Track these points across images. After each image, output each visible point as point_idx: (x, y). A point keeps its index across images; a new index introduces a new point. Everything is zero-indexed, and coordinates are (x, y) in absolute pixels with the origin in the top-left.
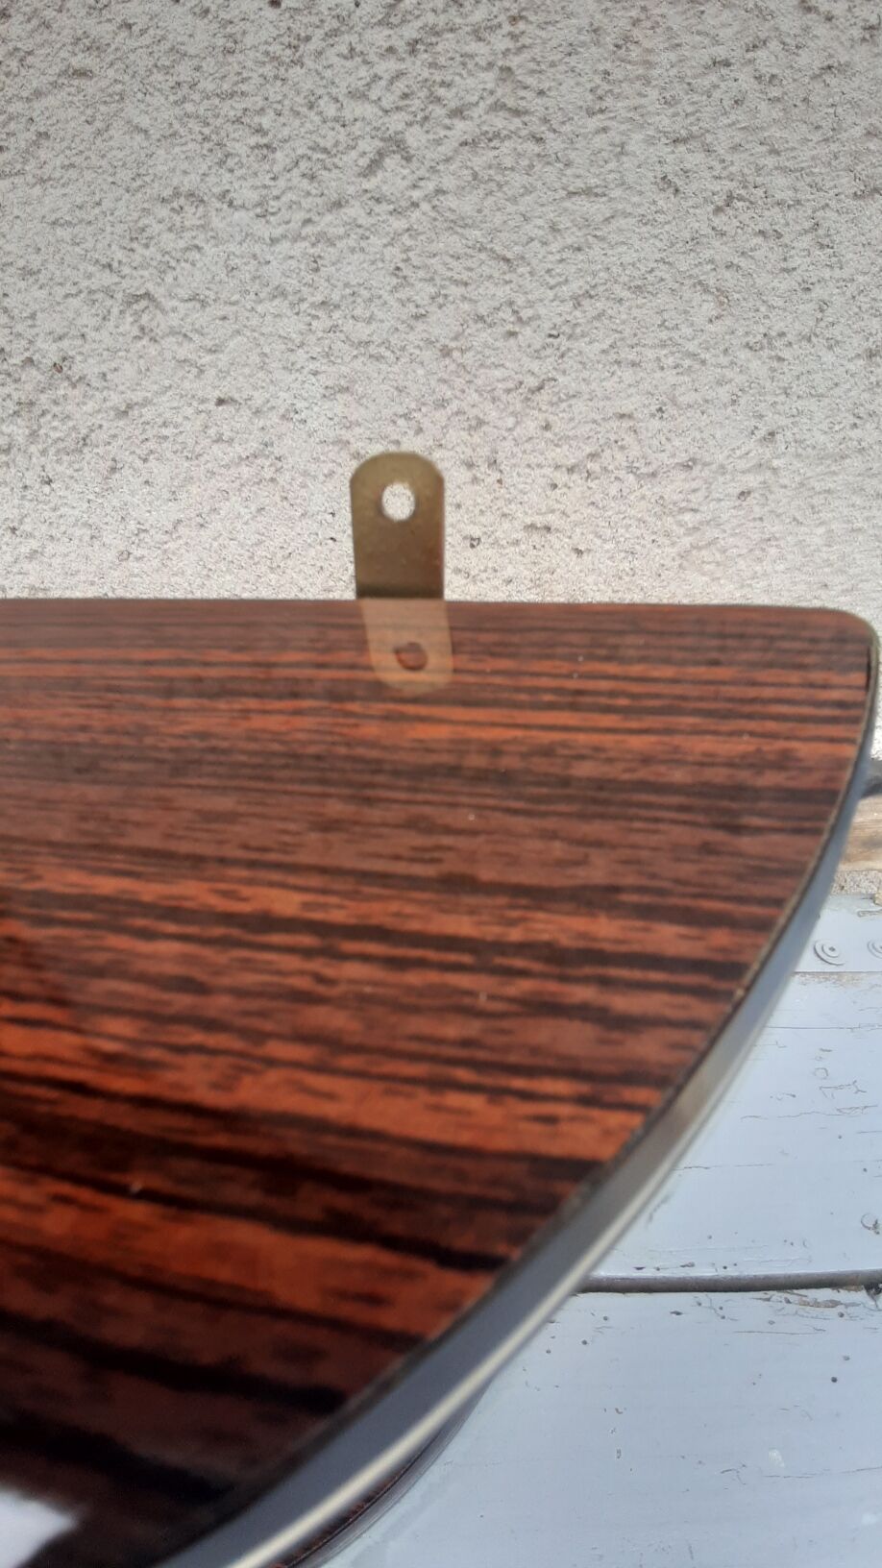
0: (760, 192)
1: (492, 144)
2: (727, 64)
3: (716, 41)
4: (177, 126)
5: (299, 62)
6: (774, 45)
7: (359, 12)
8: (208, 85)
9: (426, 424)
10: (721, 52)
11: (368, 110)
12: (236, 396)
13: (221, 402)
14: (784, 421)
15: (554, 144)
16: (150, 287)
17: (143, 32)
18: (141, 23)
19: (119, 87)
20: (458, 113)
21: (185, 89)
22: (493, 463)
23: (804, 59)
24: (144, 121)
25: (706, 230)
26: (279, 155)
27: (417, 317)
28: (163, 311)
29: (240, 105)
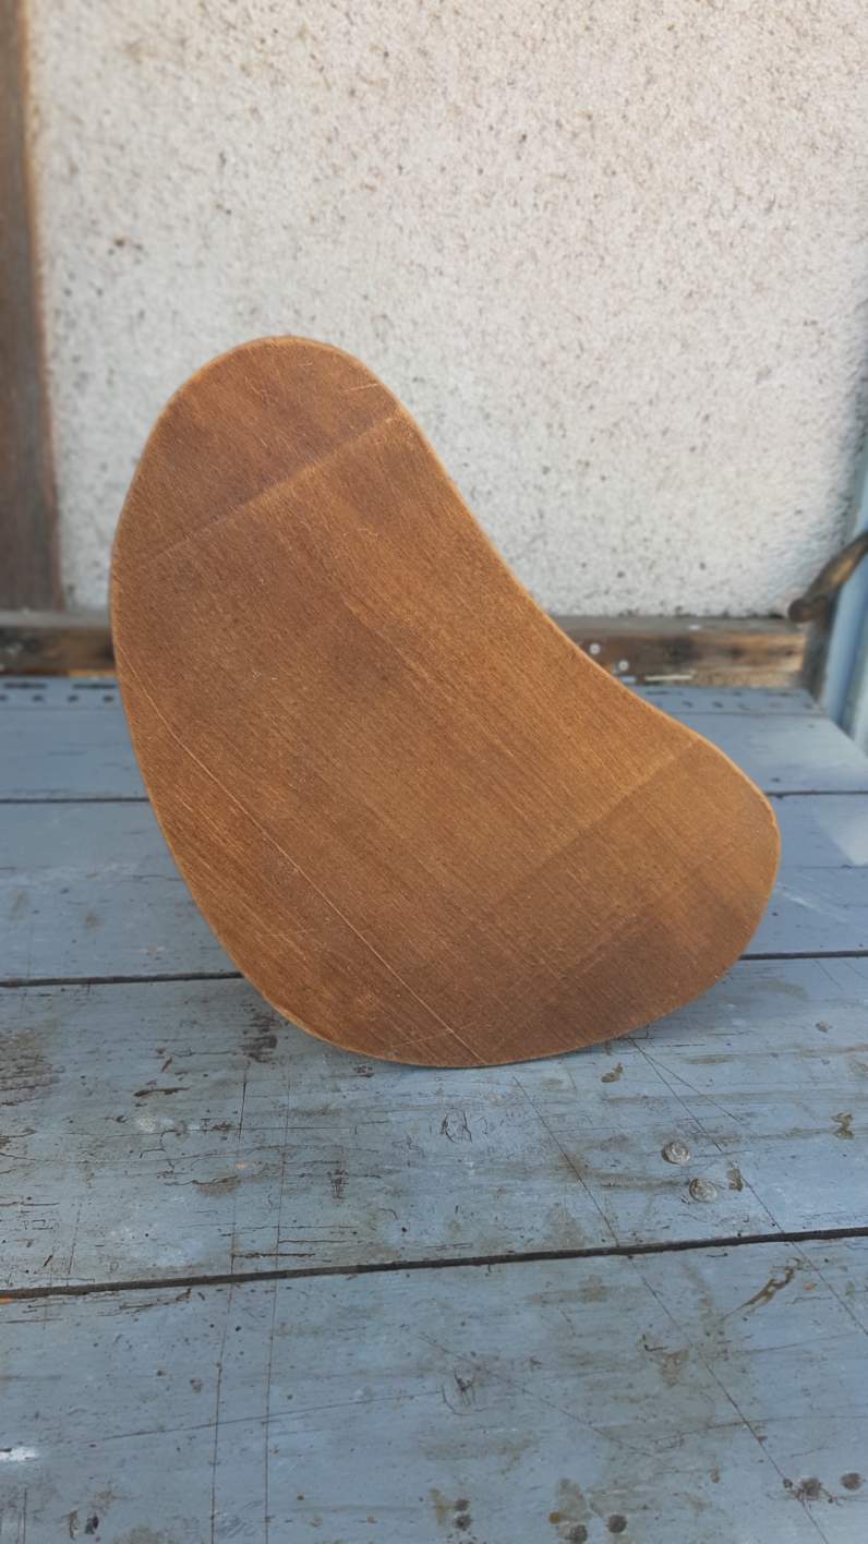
0: (705, 290)
1: (580, 258)
2: (694, 225)
3: (691, 212)
4: (419, 227)
5: (488, 205)
6: (718, 216)
7: (522, 183)
8: (440, 209)
9: (527, 401)
10: (693, 219)
11: (521, 235)
12: (425, 377)
13: (415, 380)
14: (713, 408)
15: (608, 260)
16: (388, 312)
17: (408, 173)
18: (408, 167)
19: (390, 201)
20: (564, 240)
21: (426, 209)
22: (561, 426)
23: (732, 222)
24: (400, 221)
25: (678, 308)
26: (470, 251)
27: (531, 344)
28: (392, 326)
29: (454, 221)
